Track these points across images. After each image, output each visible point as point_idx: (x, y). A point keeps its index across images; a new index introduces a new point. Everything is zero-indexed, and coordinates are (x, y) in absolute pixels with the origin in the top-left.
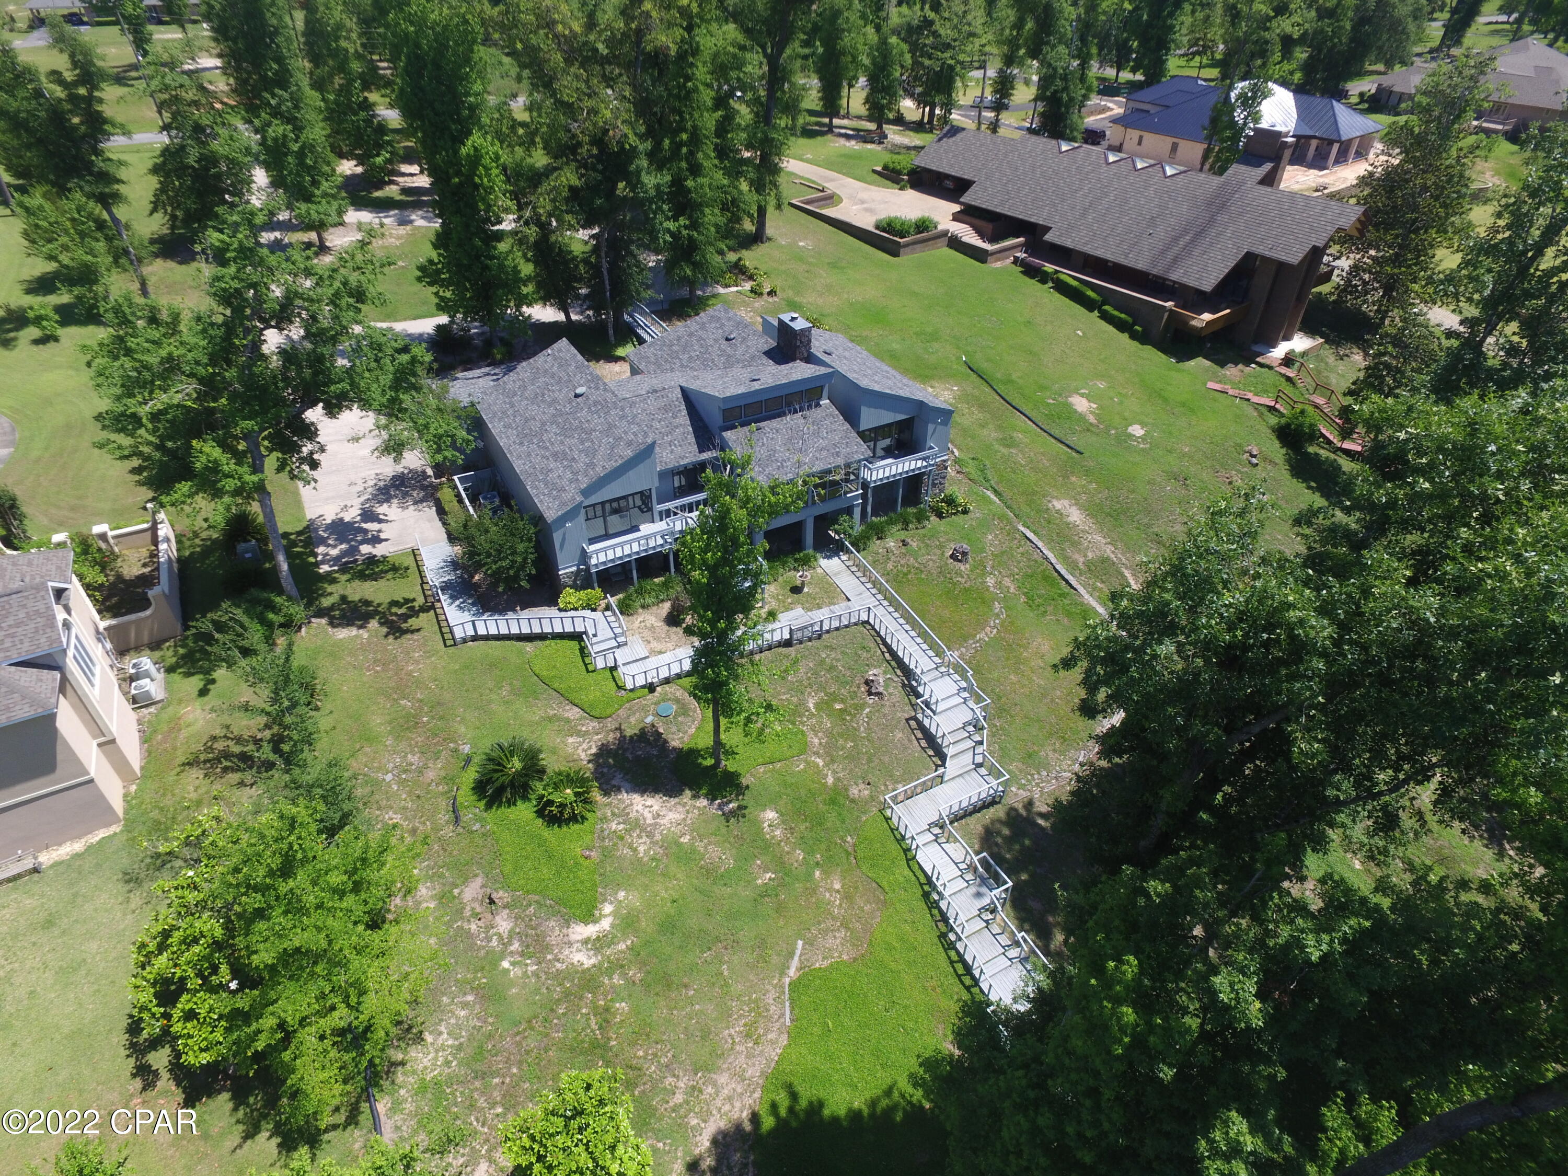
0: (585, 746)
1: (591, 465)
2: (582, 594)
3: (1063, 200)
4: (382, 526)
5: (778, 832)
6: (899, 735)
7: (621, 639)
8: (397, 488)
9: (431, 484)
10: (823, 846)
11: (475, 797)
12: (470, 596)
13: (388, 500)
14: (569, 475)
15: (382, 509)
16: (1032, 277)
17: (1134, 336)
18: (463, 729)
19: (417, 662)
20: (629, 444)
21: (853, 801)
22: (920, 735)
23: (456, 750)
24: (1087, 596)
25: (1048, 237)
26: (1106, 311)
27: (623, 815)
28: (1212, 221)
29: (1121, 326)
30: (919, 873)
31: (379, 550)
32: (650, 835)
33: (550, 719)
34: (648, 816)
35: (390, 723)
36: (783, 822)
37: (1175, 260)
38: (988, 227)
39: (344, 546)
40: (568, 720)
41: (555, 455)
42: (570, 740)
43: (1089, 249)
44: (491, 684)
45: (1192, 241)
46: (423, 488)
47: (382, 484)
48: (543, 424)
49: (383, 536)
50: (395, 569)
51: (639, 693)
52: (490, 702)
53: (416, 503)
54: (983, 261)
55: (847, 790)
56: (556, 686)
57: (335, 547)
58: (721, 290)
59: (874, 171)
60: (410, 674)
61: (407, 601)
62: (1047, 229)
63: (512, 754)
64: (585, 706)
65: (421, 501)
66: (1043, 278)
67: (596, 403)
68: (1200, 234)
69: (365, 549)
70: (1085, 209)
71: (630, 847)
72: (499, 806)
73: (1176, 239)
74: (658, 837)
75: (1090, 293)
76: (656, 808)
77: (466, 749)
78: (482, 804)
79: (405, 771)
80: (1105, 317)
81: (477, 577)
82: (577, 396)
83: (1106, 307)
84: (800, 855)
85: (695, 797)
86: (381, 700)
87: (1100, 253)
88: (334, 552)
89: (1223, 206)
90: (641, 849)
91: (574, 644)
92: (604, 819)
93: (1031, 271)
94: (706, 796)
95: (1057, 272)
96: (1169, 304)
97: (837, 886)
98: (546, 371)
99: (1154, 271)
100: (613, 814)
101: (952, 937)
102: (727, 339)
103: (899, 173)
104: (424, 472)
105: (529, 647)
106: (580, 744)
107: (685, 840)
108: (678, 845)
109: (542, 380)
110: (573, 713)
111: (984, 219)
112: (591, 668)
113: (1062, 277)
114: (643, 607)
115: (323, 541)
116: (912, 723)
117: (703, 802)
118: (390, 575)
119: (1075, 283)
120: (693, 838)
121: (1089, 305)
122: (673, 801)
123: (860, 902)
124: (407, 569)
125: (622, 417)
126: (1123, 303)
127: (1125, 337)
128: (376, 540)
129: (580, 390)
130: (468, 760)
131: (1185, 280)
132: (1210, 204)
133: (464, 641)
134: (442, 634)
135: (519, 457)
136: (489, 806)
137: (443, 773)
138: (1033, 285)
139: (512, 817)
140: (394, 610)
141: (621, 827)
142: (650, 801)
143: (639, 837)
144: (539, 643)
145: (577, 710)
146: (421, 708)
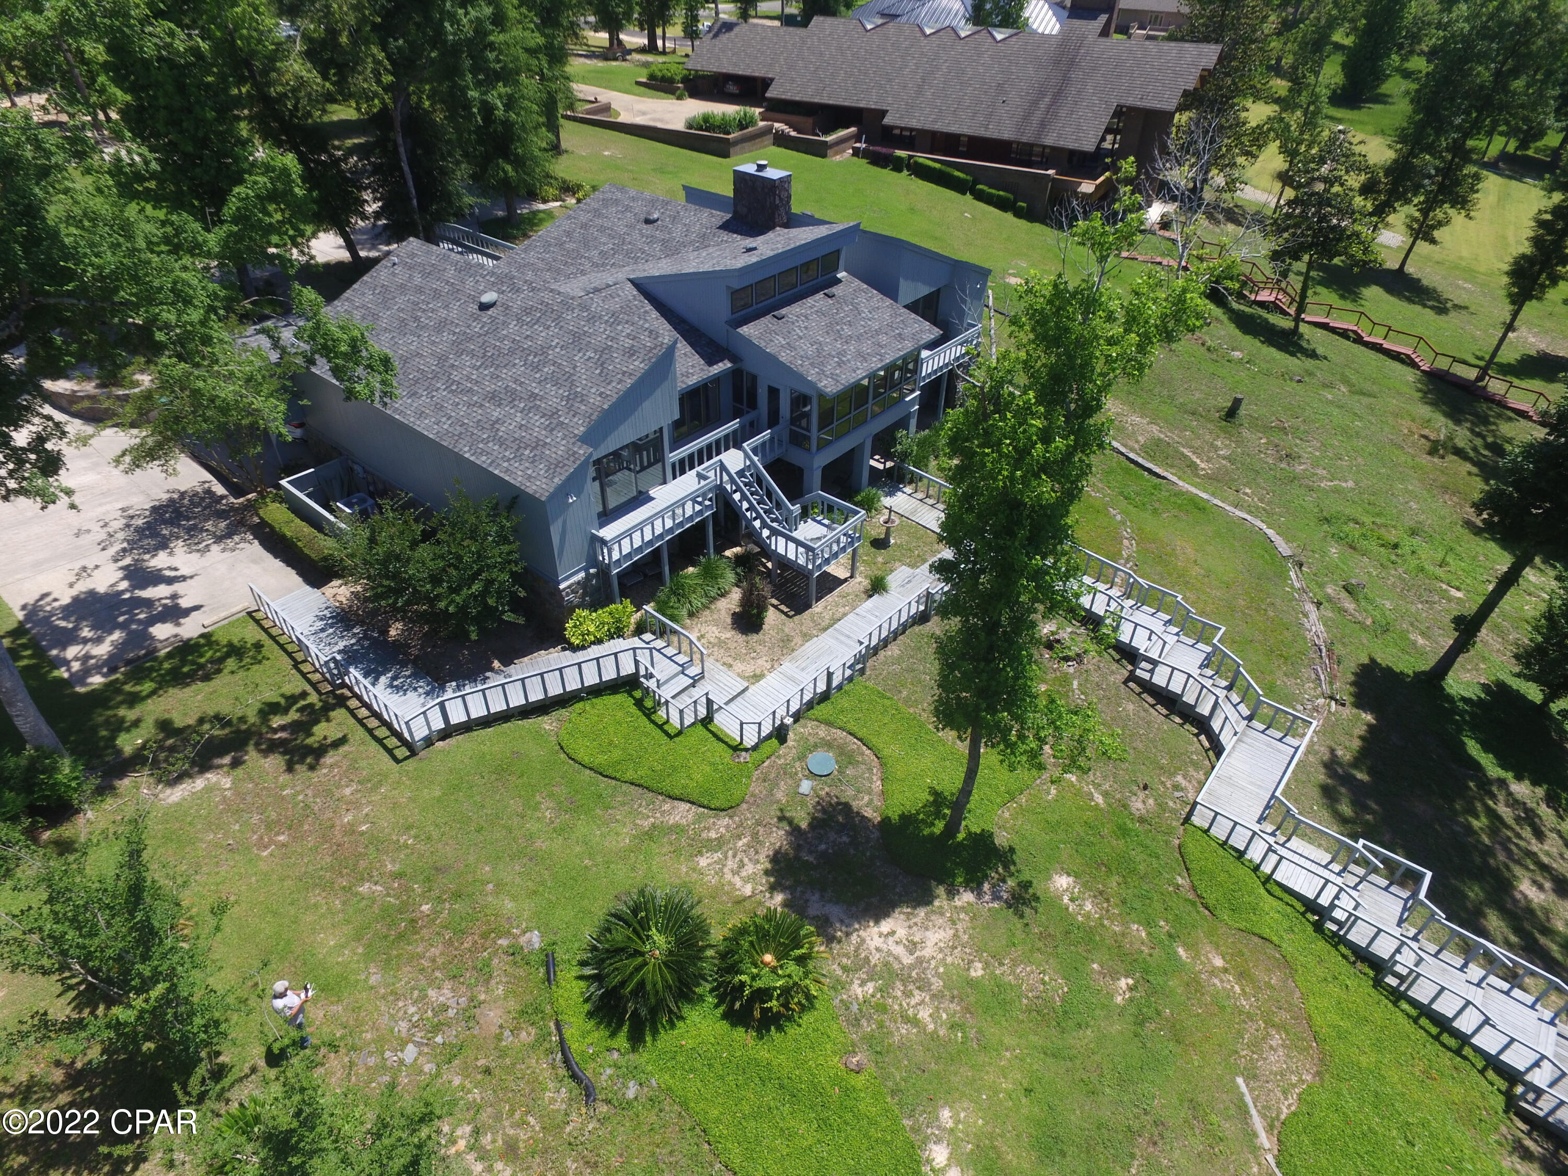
0: (731, 864)
1: (573, 398)
2: (603, 614)
3: (890, 80)
4: (177, 587)
5: (1088, 906)
6: (1131, 707)
7: (694, 671)
8: (171, 522)
9: (232, 508)
10: (1158, 906)
11: (603, 1032)
12: (404, 664)
13: (163, 545)
14: (537, 420)
15: (160, 561)
16: (884, 167)
17: (1019, 214)
18: (509, 905)
19: (354, 805)
20: (631, 353)
21: (1142, 820)
22: (1151, 700)
23: (514, 952)
24: (1181, 483)
25: (887, 120)
26: (982, 191)
27: (861, 963)
28: (1066, 79)
29: (1002, 205)
30: (1287, 898)
31: (190, 628)
32: (923, 985)
33: (650, 835)
34: (899, 950)
35: (358, 938)
36: (1085, 885)
37: (1043, 124)
38: (808, 121)
39: (117, 635)
40: (677, 829)
41: (493, 397)
42: (703, 862)
43: (940, 126)
44: (515, 805)
45: (1054, 101)
46: (221, 515)
47: (140, 522)
48: (442, 359)
49: (184, 603)
50: (235, 651)
51: (767, 748)
52: (530, 838)
53: (219, 539)
54: (824, 156)
55: (1125, 806)
56: (630, 775)
57: (98, 641)
58: (542, 207)
59: (639, 83)
60: (350, 830)
61: (292, 700)
62: (883, 113)
63: (644, 925)
64: (694, 797)
65: (229, 535)
66: (898, 165)
67: (528, 311)
68: (1058, 95)
69: (162, 631)
70: (919, 86)
71: (906, 1019)
72: (655, 1033)
73: (1035, 103)
74: (937, 984)
75: (957, 173)
76: (901, 933)
77: (535, 939)
78: (622, 1041)
79: (436, 1028)
80: (980, 197)
81: (393, 632)
82: (484, 307)
83: (980, 187)
84: (1139, 931)
85: (952, 893)
86: (316, 897)
87: (954, 129)
88: (103, 650)
89: (1072, 63)
90: (924, 1014)
91: (621, 698)
92: (839, 986)
93: (878, 160)
94: (967, 885)
95: (910, 157)
96: (1051, 172)
97: (1219, 962)
98: (402, 286)
99: (1024, 139)
100: (845, 969)
101: (1391, 981)
102: (648, 221)
103: (671, 81)
104: (209, 492)
105: (546, 723)
106: (722, 863)
107: (977, 971)
108: (972, 983)
109: (401, 300)
110: (682, 813)
111: (800, 114)
112: (672, 732)
113: (921, 160)
114: (691, 615)
115: (70, 637)
116: (1131, 684)
117: (967, 897)
118: (231, 663)
119: (937, 166)
120: (987, 965)
121: (959, 187)
122: (922, 912)
123: (1260, 974)
124: (258, 646)
125: (591, 319)
126: (997, 179)
127: (1009, 217)
128: (174, 613)
129: (487, 298)
130: (549, 963)
131: (1062, 143)
132: (1057, 63)
133: (429, 742)
134: (380, 741)
135: (421, 415)
136: (636, 1039)
137: (512, 1004)
138: (887, 174)
139: (689, 1043)
140: (277, 721)
141: (870, 987)
142: (886, 926)
143: (908, 994)
144: (564, 713)
145: (684, 806)
146: (408, 890)
